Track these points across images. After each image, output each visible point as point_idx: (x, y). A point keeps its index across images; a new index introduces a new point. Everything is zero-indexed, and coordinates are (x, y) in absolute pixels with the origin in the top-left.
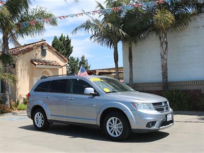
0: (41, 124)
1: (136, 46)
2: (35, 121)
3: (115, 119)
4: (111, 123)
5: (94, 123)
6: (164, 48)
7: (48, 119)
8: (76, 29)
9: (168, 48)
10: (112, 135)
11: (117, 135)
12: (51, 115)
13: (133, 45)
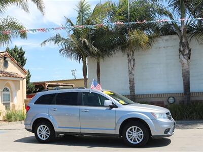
0: (46, 137)
1: (104, 62)
2: (38, 134)
3: (135, 128)
4: (130, 132)
5: (112, 132)
6: (132, 65)
7: (56, 131)
8: (46, 41)
9: (135, 65)
10: (132, 142)
11: (138, 142)
12: (59, 127)
13: (101, 61)
